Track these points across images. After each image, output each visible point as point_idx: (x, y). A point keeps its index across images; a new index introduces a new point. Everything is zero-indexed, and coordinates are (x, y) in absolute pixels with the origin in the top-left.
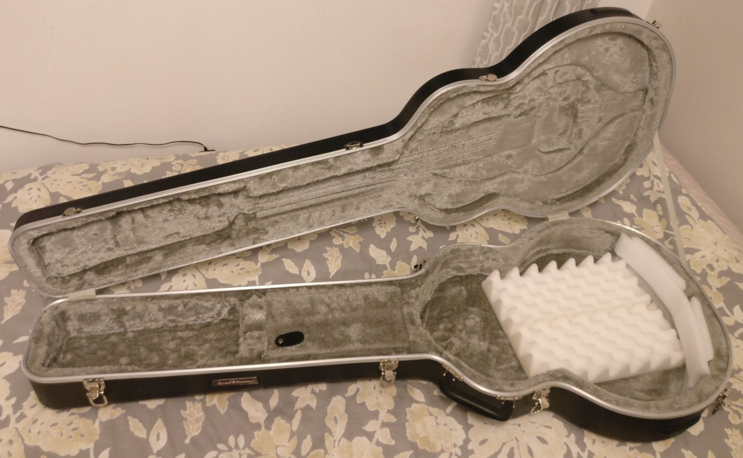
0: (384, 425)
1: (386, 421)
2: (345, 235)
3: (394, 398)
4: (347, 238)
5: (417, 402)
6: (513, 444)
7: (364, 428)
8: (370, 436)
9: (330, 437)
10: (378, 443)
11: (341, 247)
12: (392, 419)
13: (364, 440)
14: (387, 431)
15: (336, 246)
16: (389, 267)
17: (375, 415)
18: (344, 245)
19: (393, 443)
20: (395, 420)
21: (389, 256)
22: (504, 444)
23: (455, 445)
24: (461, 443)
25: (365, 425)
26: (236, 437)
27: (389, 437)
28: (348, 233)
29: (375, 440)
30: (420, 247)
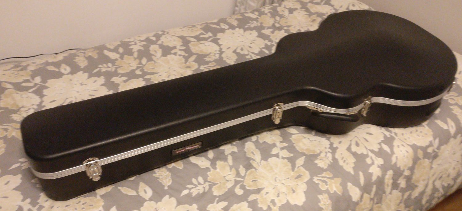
0: (282, 149)
1: (282, 147)
3: (280, 135)
5: (294, 134)
6: (356, 139)
7: (271, 153)
8: (277, 156)
9: (254, 161)
10: (283, 158)
13: (274, 158)
14: (285, 151)
17: (274, 145)
19: (292, 155)
22: (351, 141)
23: (326, 148)
24: (328, 146)
25: (271, 151)
26: (197, 179)
27: (288, 153)
29: (280, 157)
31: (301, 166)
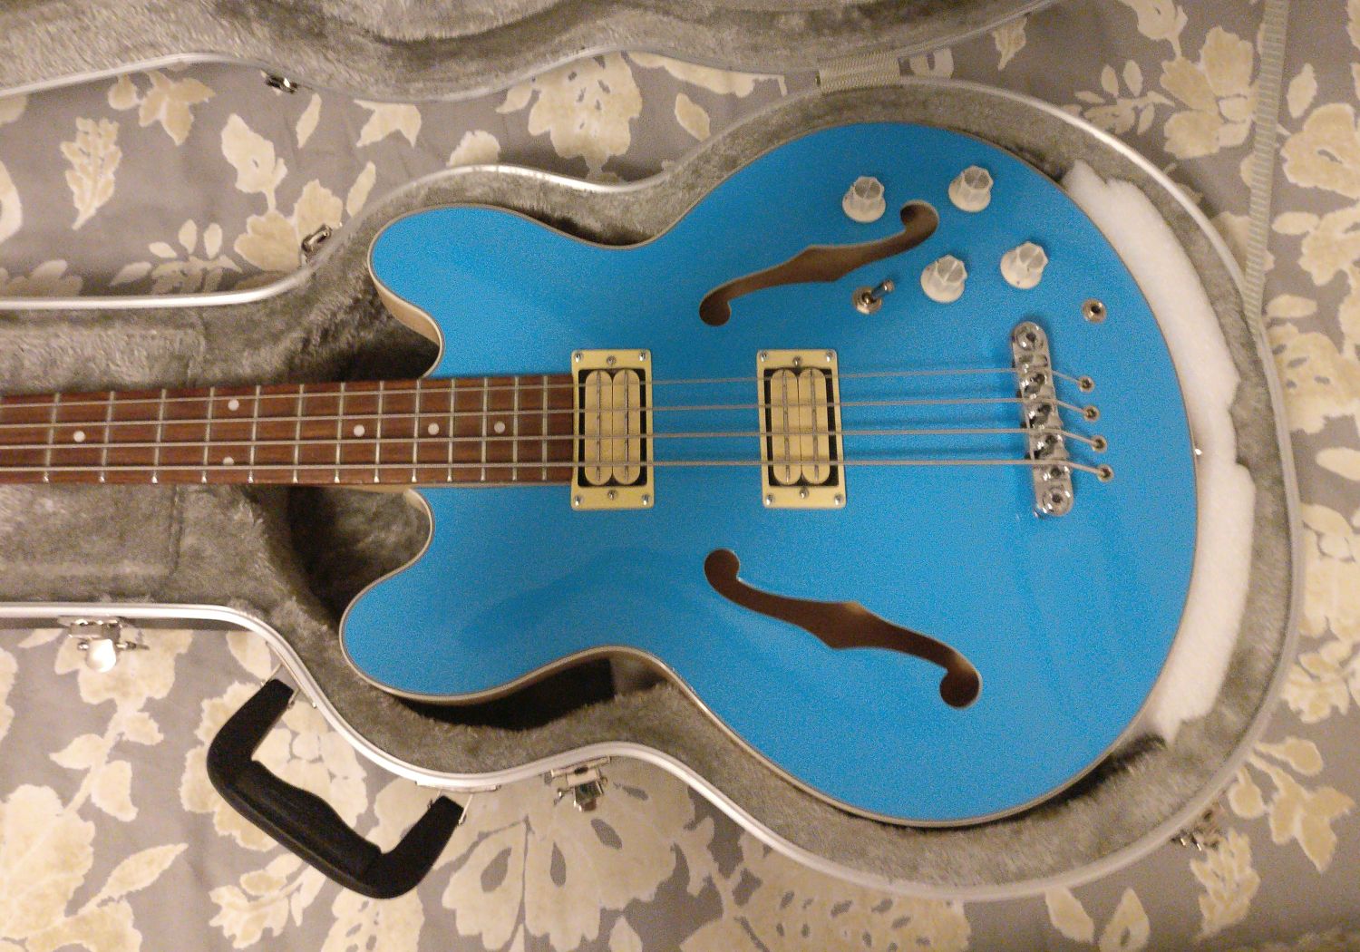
0: (122, 749)
1: (130, 737)
2: (154, 77)
3: (179, 658)
6: (514, 839)
7: (54, 757)
8: (65, 783)
10: (88, 811)
11: (127, 121)
12: (151, 734)
13: (47, 795)
14: (124, 770)
15: (114, 115)
16: (272, 201)
17: (100, 717)
18: (142, 113)
19: (130, 815)
20: (159, 737)
21: (281, 161)
22: (483, 836)
25: (59, 746)
27: (125, 792)
29: (79, 799)
30: (397, 137)
31: (131, 897)
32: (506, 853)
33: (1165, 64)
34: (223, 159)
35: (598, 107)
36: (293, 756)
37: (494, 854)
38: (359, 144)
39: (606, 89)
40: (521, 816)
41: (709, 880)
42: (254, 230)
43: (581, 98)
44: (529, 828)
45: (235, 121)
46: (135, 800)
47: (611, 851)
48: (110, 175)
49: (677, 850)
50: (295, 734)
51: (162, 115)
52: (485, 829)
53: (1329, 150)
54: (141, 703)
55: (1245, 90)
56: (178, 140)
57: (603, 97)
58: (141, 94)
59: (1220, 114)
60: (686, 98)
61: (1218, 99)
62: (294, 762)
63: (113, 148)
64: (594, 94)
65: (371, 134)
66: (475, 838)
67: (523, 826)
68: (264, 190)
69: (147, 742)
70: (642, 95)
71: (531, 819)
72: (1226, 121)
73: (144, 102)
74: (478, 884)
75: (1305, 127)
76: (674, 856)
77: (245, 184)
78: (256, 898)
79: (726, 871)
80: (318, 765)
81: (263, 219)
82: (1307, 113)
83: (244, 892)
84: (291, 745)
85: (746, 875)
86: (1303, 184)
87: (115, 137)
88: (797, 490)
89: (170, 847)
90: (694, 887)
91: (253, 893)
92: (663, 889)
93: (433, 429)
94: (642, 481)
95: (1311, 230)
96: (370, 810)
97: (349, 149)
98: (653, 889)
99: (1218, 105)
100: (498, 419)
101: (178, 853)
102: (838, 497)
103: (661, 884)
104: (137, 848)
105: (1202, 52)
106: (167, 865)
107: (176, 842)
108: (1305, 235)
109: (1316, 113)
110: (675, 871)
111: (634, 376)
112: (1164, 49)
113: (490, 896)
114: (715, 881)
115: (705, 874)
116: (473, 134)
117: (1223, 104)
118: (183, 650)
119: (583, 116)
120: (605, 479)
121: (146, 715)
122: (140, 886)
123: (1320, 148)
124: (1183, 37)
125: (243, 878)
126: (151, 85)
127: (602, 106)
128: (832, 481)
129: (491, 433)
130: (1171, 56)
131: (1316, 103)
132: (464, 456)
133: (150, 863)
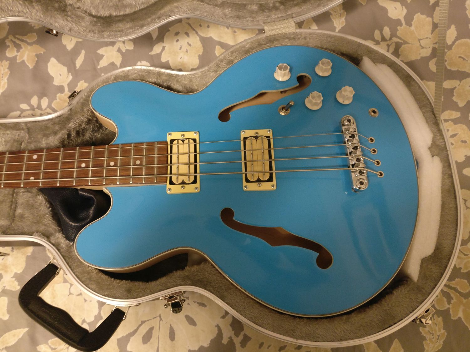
0: (5, 292)
1: (8, 288)
2: (23, 45)
4: (23, 49)
6: (155, 323)
11: (12, 61)
12: (15, 286)
15: (7, 59)
16: (66, 88)
18: (18, 58)
19: (6, 317)
20: (19, 287)
21: (70, 74)
22: (143, 322)
27: (5, 309)
28: (26, 42)
30: (112, 63)
31: (7, 349)
32: (152, 329)
33: (399, 28)
34: (49, 74)
35: (187, 51)
36: (70, 294)
37: (148, 329)
38: (99, 67)
39: (190, 45)
40: (158, 315)
41: (230, 338)
42: (60, 99)
43: (181, 48)
44: (161, 319)
45: (53, 60)
46: (9, 311)
47: (192, 327)
48: (5, 80)
49: (218, 326)
50: (71, 285)
51: (25, 58)
52: (144, 320)
53: (463, 56)
54: (12, 275)
55: (430, 36)
56: (31, 66)
57: (188, 47)
58: (18, 51)
59: (420, 45)
60: (219, 47)
61: (419, 40)
62: (70, 296)
63: (7, 70)
64: (185, 47)
65: (103, 63)
66: (140, 323)
67: (158, 318)
68: (63, 84)
69: (14, 290)
70: (203, 46)
71: (162, 316)
72: (423, 48)
73: (19, 54)
74: (141, 341)
75: (453, 48)
76: (216, 328)
77: (56, 83)
78: (55, 349)
79: (237, 335)
80: (80, 296)
81: (63, 95)
82: (454, 43)
83: (50, 347)
84: (70, 289)
85: (245, 336)
86: (453, 69)
87: (7, 66)
88: (257, 183)
89: (22, 329)
90: (225, 341)
91: (53, 347)
92: (213, 341)
93: (112, 164)
94: (195, 182)
95: (457, 86)
96: (99, 313)
97: (95, 69)
98: (209, 342)
99: (420, 42)
100: (137, 159)
101: (25, 332)
102: (273, 186)
103: (212, 340)
104: (9, 330)
105: (413, 23)
106: (20, 336)
107: (24, 328)
108: (455, 88)
109: (457, 43)
110: (217, 335)
111: (191, 141)
112: (398, 22)
113: (145, 346)
114: (233, 338)
115: (229, 336)
116: (141, 62)
117: (421, 41)
118: (29, 254)
119: (181, 55)
120: (180, 181)
121: (14, 279)
122: (10, 345)
123: (458, 56)
124: (405, 18)
125: (50, 341)
126: (22, 48)
127: (188, 51)
128: (271, 179)
129: (135, 164)
130: (401, 25)
131: (457, 39)
132: (123, 173)
133: (14, 336)
